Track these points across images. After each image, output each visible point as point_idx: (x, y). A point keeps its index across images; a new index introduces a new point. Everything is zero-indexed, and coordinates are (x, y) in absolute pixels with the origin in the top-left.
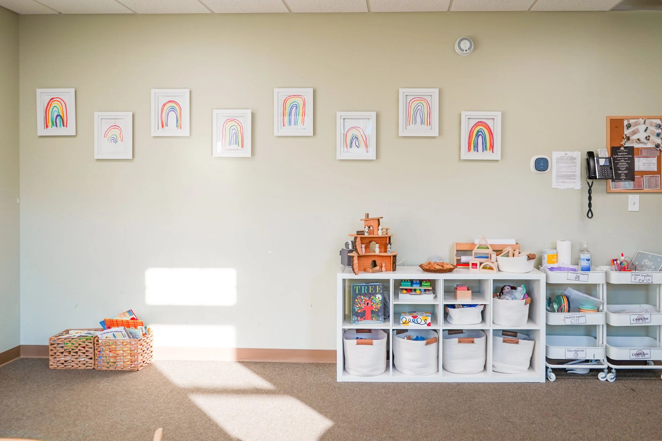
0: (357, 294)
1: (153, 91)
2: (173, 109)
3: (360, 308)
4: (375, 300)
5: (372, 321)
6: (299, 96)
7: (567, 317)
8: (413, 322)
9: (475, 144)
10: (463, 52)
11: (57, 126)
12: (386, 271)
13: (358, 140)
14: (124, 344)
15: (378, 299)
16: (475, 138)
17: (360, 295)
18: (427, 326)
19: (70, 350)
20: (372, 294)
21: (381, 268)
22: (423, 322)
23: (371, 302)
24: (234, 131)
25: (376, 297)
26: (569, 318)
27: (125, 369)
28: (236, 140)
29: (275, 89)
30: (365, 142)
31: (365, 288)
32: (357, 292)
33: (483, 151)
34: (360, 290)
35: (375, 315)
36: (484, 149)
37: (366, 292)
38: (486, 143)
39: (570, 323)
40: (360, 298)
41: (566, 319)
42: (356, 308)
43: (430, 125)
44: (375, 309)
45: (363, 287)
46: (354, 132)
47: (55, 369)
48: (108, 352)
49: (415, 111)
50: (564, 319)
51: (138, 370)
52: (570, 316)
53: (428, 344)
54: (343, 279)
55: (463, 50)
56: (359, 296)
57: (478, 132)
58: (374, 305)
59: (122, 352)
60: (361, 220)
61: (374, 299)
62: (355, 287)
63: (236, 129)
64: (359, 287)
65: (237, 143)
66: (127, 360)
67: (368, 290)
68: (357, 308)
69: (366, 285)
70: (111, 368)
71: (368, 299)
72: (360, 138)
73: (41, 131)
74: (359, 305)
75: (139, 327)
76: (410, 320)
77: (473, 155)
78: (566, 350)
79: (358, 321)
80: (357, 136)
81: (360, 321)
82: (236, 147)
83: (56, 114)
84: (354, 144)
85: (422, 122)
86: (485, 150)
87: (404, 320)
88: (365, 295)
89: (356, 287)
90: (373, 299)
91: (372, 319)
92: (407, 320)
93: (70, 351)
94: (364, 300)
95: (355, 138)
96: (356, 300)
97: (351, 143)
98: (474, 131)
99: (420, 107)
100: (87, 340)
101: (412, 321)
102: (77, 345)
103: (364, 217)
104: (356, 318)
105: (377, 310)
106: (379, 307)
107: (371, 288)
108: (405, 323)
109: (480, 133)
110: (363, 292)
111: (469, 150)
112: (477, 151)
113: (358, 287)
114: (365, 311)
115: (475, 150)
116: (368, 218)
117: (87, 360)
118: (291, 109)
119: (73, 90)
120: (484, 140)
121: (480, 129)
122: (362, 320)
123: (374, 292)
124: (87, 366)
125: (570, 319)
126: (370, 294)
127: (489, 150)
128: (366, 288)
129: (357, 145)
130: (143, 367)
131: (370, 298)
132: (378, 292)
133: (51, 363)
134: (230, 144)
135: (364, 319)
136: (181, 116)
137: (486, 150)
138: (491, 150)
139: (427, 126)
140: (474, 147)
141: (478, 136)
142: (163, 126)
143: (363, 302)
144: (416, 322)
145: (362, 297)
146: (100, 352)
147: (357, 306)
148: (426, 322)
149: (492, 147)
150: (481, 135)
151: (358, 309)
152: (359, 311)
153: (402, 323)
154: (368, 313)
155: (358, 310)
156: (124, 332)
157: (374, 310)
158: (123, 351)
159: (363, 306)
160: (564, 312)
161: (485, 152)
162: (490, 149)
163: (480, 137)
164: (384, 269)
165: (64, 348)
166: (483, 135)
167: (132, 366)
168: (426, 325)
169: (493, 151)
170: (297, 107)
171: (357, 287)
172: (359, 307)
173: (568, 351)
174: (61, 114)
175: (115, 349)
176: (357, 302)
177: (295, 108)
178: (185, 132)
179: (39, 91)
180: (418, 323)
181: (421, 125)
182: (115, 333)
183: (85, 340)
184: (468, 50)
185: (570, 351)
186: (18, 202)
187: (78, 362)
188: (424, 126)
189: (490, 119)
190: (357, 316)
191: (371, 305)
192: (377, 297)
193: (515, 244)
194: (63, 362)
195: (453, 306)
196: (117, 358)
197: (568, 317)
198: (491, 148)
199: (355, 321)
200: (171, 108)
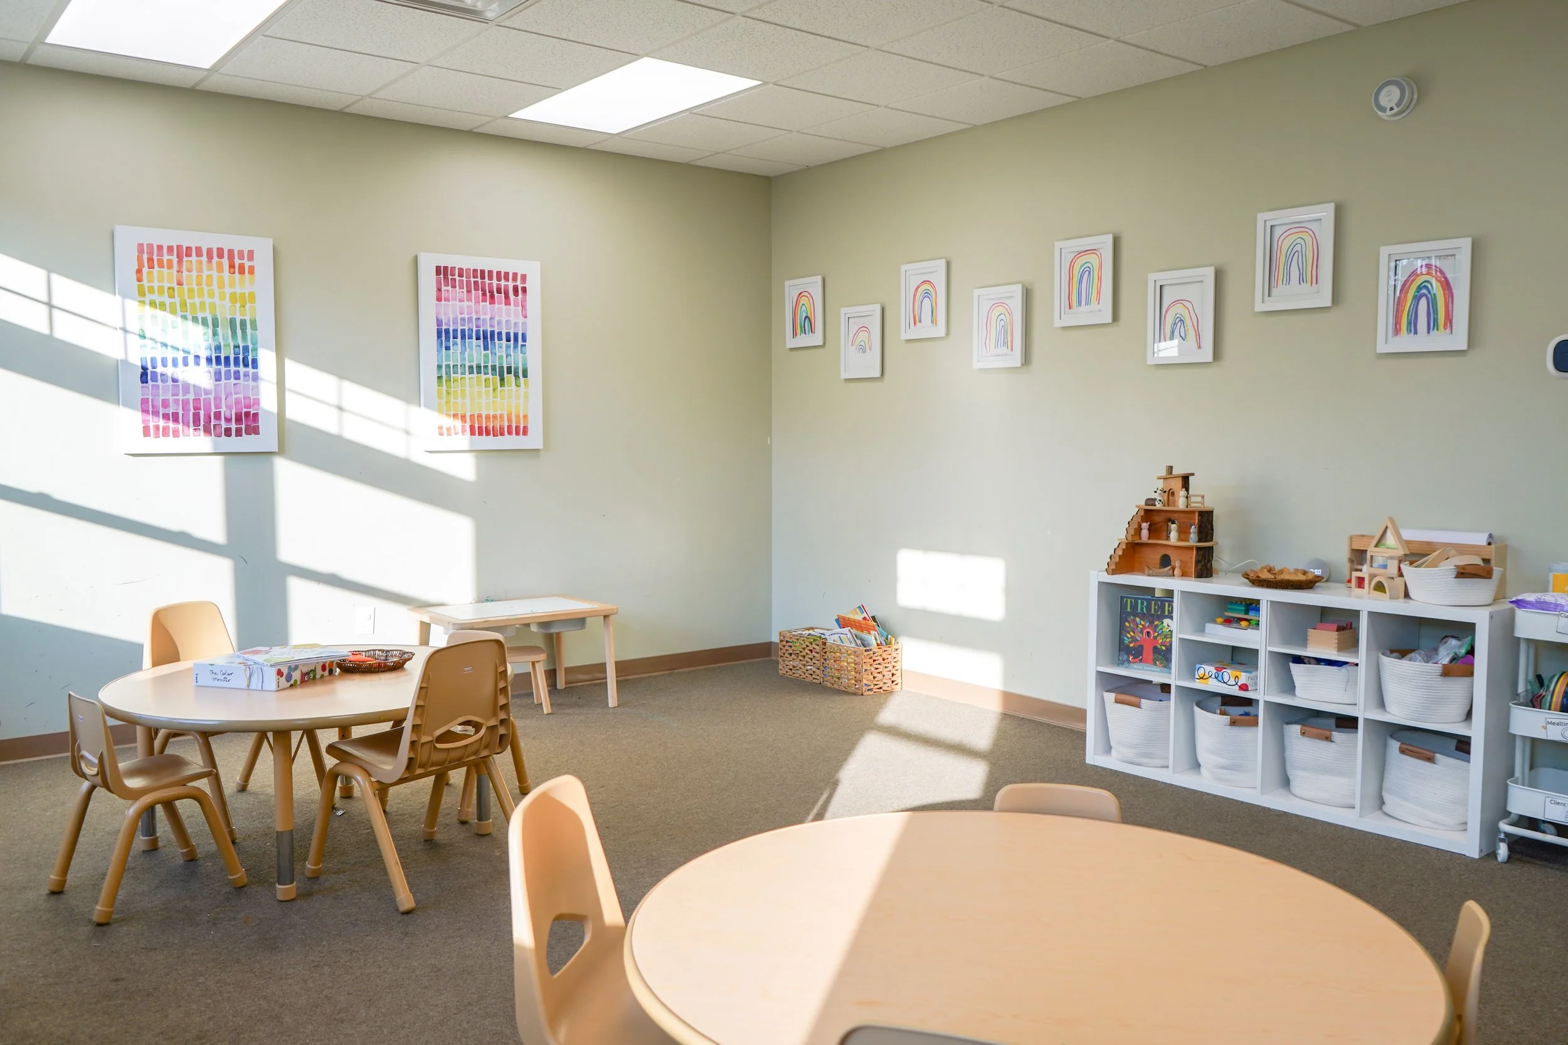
0: (1129, 614)
1: (904, 267)
2: (927, 294)
3: (1134, 639)
4: (1161, 629)
5: (1154, 668)
6: (1093, 251)
7: (1553, 721)
8: (1216, 678)
9: (1410, 318)
10: (1386, 113)
11: (805, 333)
12: (1182, 576)
13: (1185, 325)
14: (849, 652)
15: (1166, 626)
16: (1411, 304)
17: (1135, 616)
18: (1239, 689)
19: (798, 652)
20: (1155, 617)
21: (1172, 570)
22: (1232, 682)
23: (1155, 632)
24: (1002, 323)
25: (1163, 623)
26: (1558, 724)
27: (849, 690)
28: (1004, 338)
29: (1056, 243)
30: (1196, 328)
31: (1142, 603)
32: (1129, 610)
33: (1428, 332)
34: (1134, 607)
35: (1160, 657)
36: (1432, 325)
37: (1145, 611)
38: (1437, 314)
39: (1559, 738)
40: (1134, 621)
41: (1549, 726)
42: (1126, 638)
43: (1317, 283)
44: (1161, 646)
45: (1140, 601)
46: (1178, 309)
47: (783, 676)
48: (832, 661)
49: (1288, 256)
50: (1545, 725)
51: (862, 695)
52: (1563, 721)
53: (1236, 724)
54: (1099, 582)
55: (1383, 110)
56: (1132, 617)
57: (1419, 288)
58: (1158, 638)
59: (846, 664)
60: (1159, 478)
61: (1160, 627)
62: (1125, 599)
63: (1005, 320)
64: (1133, 600)
65: (1005, 343)
66: (851, 677)
67: (1149, 608)
68: (1128, 638)
69: (1146, 599)
70: (835, 686)
71: (1147, 624)
72: (1188, 322)
73: (791, 343)
74: (1132, 633)
75: (872, 632)
76: (1210, 675)
77: (1406, 343)
78: (1548, 800)
79: (1129, 662)
80: (1182, 318)
81: (1133, 663)
82: (1004, 350)
83: (804, 315)
84: (1177, 332)
85: (1302, 279)
86: (1433, 329)
87: (1201, 672)
88: (1143, 616)
89: (1127, 601)
90: (1157, 626)
91: (1156, 663)
92: (1207, 674)
93: (798, 654)
94: (1141, 626)
95: (1180, 320)
96: (1127, 624)
97: (1173, 332)
98: (1409, 288)
99: (1298, 248)
100: (814, 640)
101: (1213, 676)
102: (805, 646)
103: (1164, 473)
104: (1126, 656)
105: (1164, 648)
106: (1168, 642)
107: (1155, 606)
108: (1202, 678)
109: (1424, 291)
110: (1139, 611)
111: (1397, 331)
112: (1416, 332)
113: (1131, 601)
114: (1142, 646)
115: (1411, 331)
116: (1171, 473)
117: (814, 669)
118: (1082, 276)
119: (819, 279)
120: (1433, 307)
121: (1425, 282)
122: (1136, 662)
123: (1159, 613)
124: (814, 679)
125: (1560, 728)
126: (1152, 616)
127: (1444, 327)
128: (1145, 604)
129: (1183, 335)
130: (872, 693)
131: (1151, 623)
132: (1166, 613)
133: (780, 667)
134: (997, 346)
135: (1141, 661)
136: (936, 304)
137: (1435, 329)
138: (1448, 330)
139: (1310, 285)
140: (1409, 323)
141: (1417, 299)
142: (915, 323)
143: (1139, 630)
144: (1220, 678)
145: (1138, 619)
146: (825, 659)
147: (1129, 636)
148: (1237, 681)
149: (1449, 320)
150: (1424, 295)
151: (1130, 640)
152: (1131, 645)
153: (1198, 677)
154: (1148, 652)
155: (1130, 643)
156: (849, 635)
157: (1159, 647)
158: (848, 663)
159: (1138, 636)
160: (1550, 709)
161: (1434, 333)
162: (1445, 325)
163: (1423, 302)
164: (1177, 572)
165: (793, 648)
166: (1429, 296)
167: (857, 686)
168: (1237, 687)
169: (1451, 330)
170: (1090, 272)
171: (1129, 600)
172: (1131, 637)
173: (1552, 802)
174: (809, 316)
175: (839, 659)
176: (1128, 627)
177: (1087, 272)
178: (941, 331)
179: (787, 283)
180: (1224, 683)
181: (1300, 284)
182: (841, 635)
183: (812, 640)
184: (1395, 107)
185: (1558, 803)
186: (769, 443)
187: (805, 671)
188: (1306, 286)
189: (1447, 256)
190: (1128, 654)
191: (1154, 636)
192: (1165, 624)
193: (1485, 544)
194: (791, 667)
195: (1298, 660)
196: (841, 672)
197: (1556, 721)
198: (1449, 325)
199: (1124, 661)
200: (926, 293)
